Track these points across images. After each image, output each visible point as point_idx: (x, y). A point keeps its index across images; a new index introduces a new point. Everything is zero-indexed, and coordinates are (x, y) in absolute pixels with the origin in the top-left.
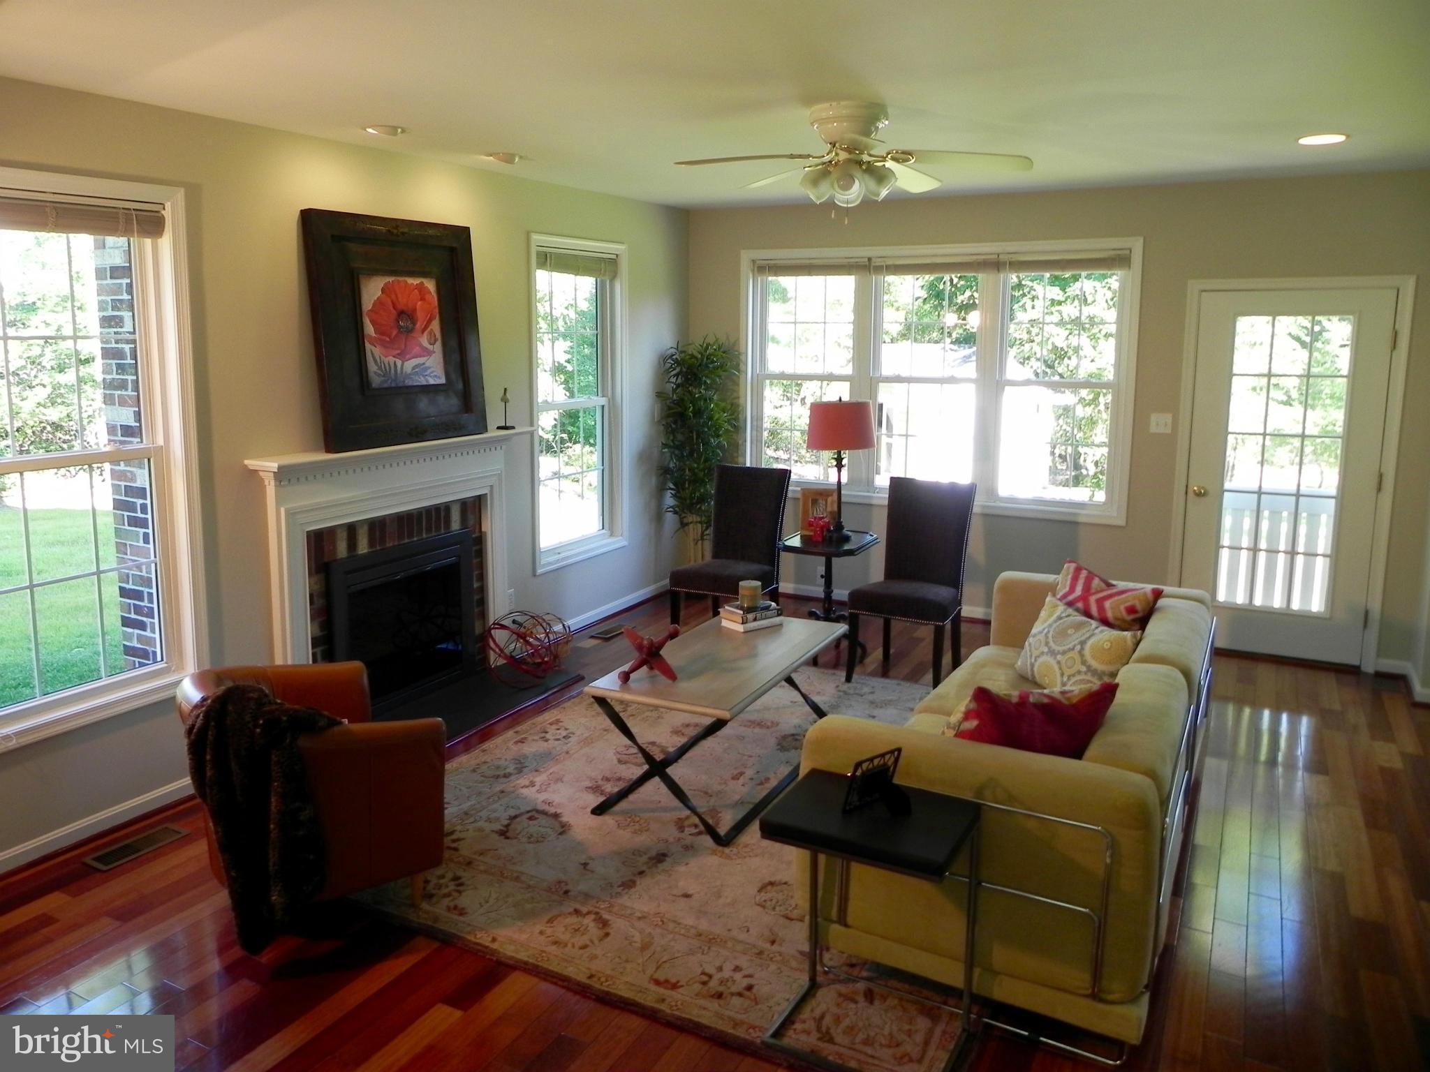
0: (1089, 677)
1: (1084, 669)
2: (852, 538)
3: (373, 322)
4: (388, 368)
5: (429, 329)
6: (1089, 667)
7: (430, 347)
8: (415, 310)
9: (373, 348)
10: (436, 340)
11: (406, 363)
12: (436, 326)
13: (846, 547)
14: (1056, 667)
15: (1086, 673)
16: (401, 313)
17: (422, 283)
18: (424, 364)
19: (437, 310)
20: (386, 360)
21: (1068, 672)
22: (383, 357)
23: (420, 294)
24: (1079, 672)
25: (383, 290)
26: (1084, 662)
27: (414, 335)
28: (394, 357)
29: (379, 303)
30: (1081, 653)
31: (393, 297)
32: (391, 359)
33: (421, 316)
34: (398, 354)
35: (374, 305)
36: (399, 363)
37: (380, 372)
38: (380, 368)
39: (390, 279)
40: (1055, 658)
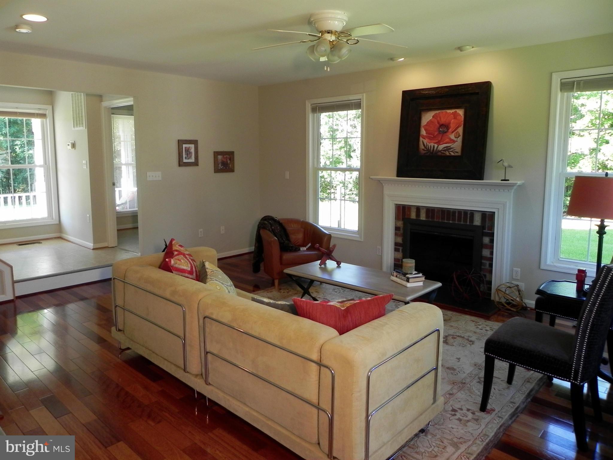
3: (426, 130)
4: (430, 148)
5: (456, 131)
7: (455, 139)
8: (450, 123)
9: (424, 140)
10: (459, 136)
11: (440, 146)
12: (460, 130)
16: (442, 125)
17: (456, 112)
18: (450, 146)
19: (463, 123)
20: (429, 145)
22: (428, 143)
23: (454, 116)
25: (433, 117)
27: (447, 134)
28: (434, 143)
29: (430, 123)
31: (439, 119)
32: (432, 144)
33: (453, 127)
34: (437, 142)
35: (428, 123)
36: (436, 146)
37: (425, 149)
38: (425, 147)
39: (437, 112)
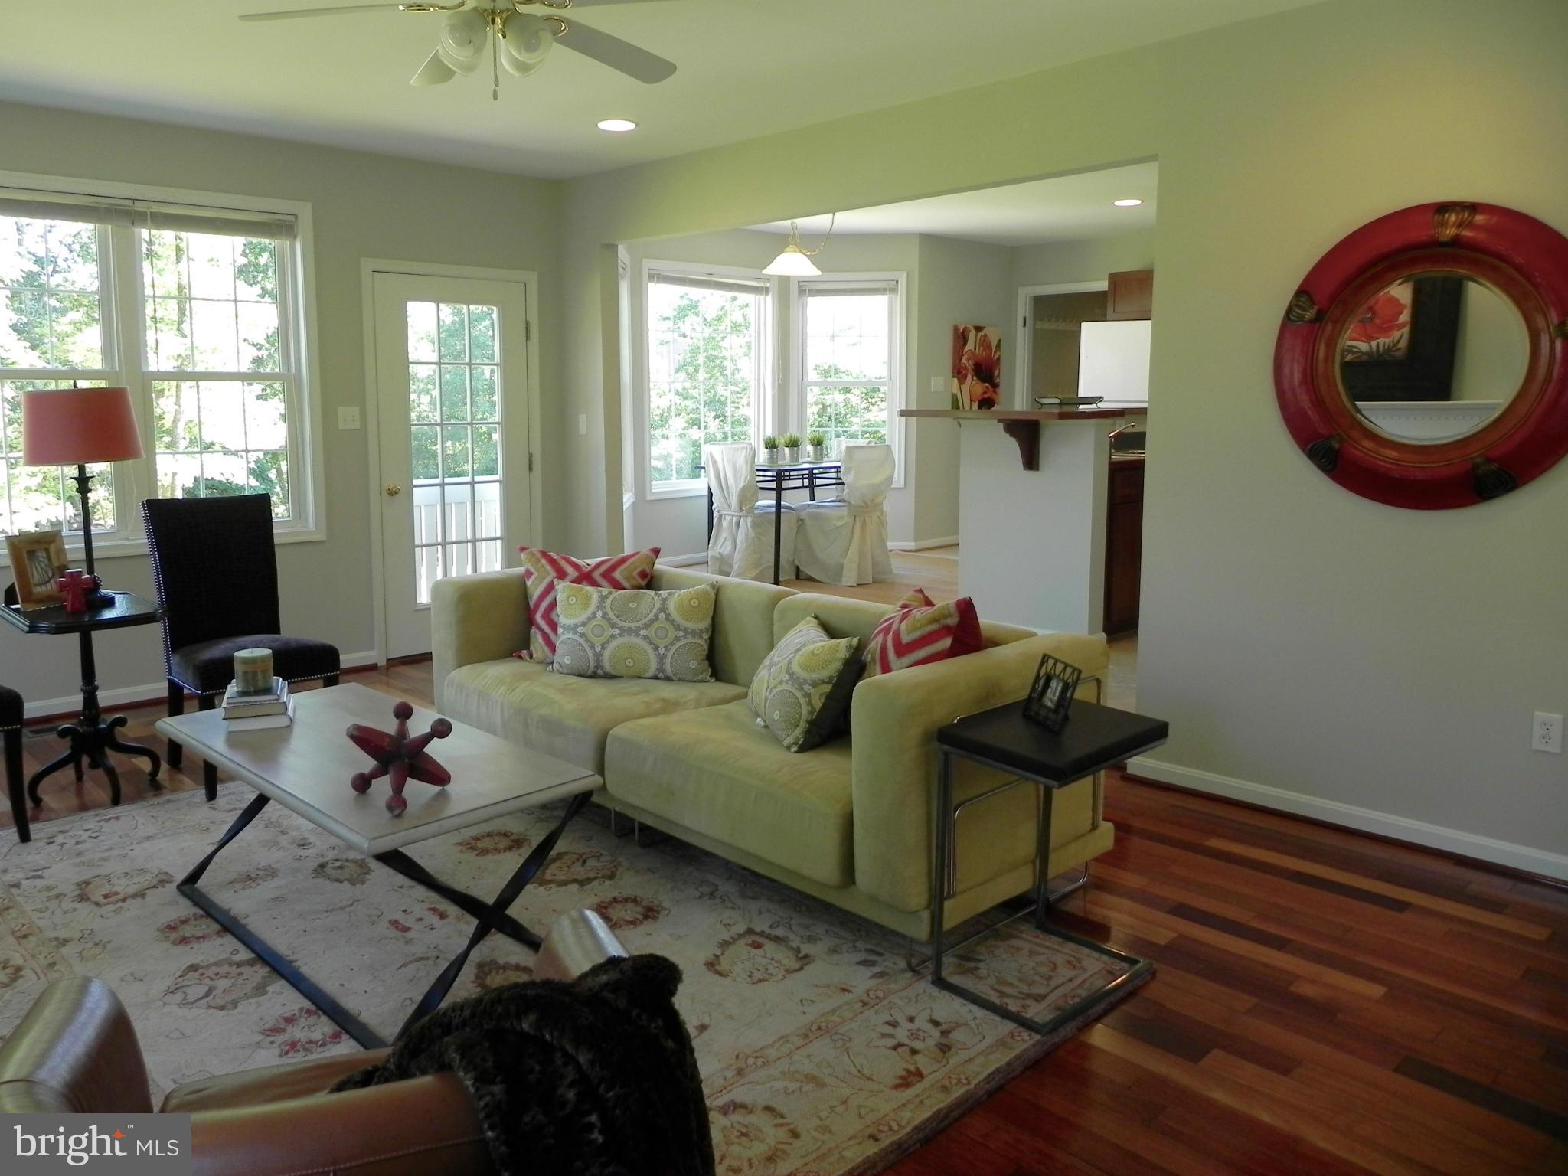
0: (690, 639)
1: (681, 634)
2: (116, 600)
6: (685, 630)
13: (108, 614)
14: (644, 644)
15: (685, 637)
21: (662, 644)
24: (677, 639)
26: (678, 627)
30: (668, 617)
40: (638, 635)
